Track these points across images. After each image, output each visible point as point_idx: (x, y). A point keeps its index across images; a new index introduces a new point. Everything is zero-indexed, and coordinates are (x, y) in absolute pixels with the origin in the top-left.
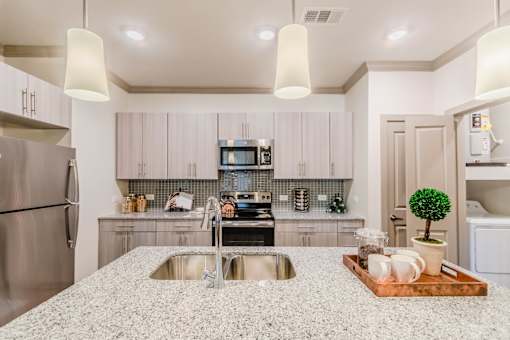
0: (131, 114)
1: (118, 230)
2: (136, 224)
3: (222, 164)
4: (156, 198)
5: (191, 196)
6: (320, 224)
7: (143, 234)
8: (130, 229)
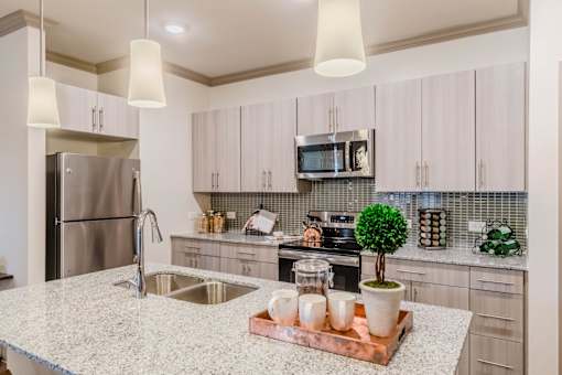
0: (205, 113)
1: (187, 250)
2: (202, 245)
3: (299, 171)
4: (237, 216)
5: (274, 215)
6: (435, 270)
7: (208, 258)
8: (196, 251)
